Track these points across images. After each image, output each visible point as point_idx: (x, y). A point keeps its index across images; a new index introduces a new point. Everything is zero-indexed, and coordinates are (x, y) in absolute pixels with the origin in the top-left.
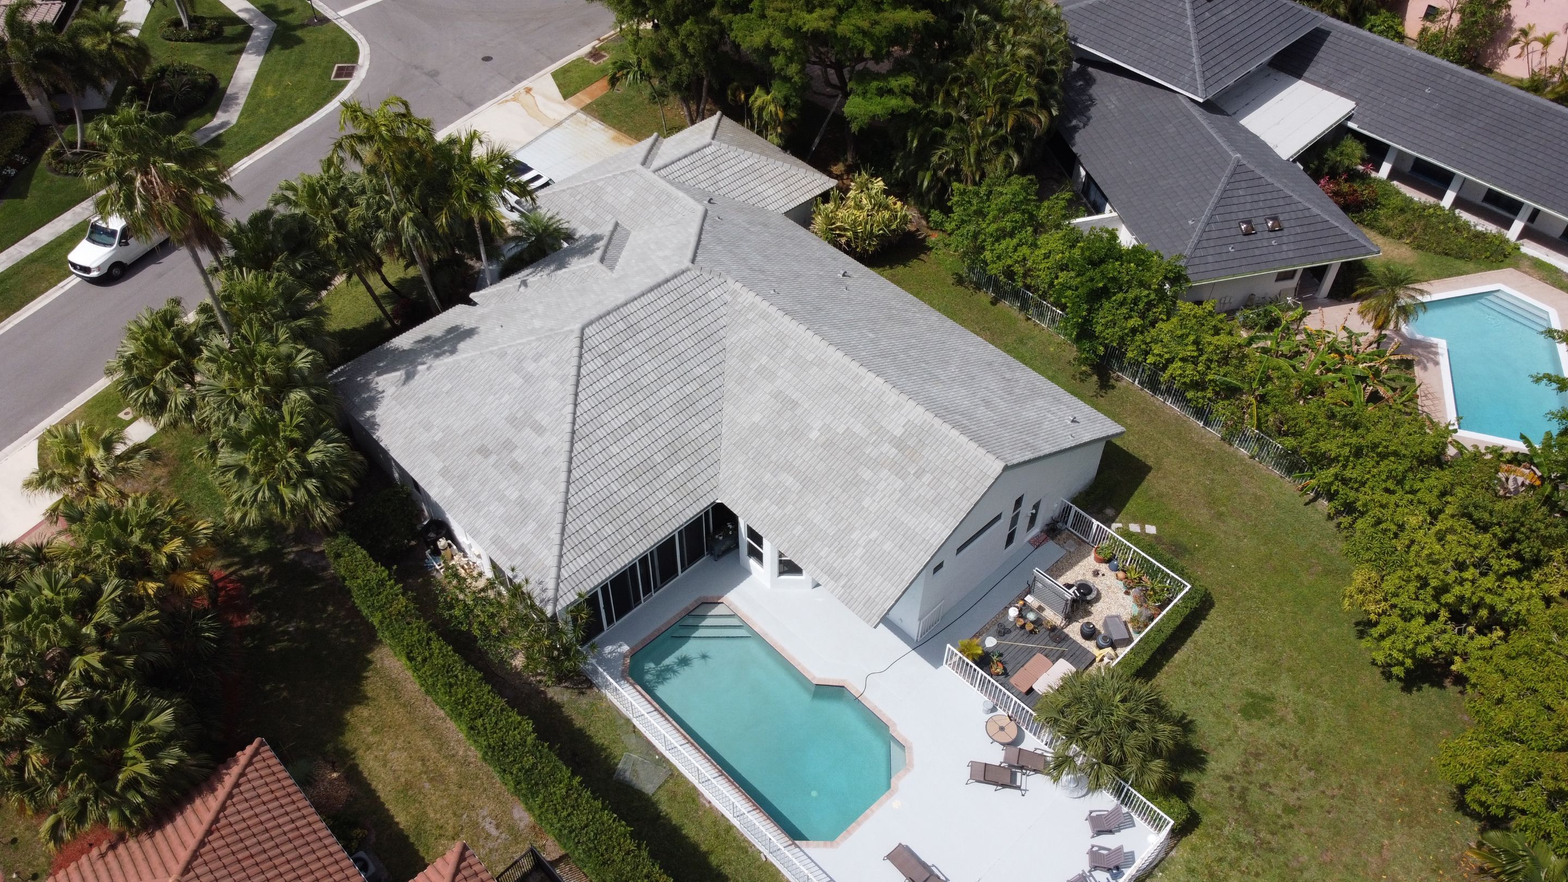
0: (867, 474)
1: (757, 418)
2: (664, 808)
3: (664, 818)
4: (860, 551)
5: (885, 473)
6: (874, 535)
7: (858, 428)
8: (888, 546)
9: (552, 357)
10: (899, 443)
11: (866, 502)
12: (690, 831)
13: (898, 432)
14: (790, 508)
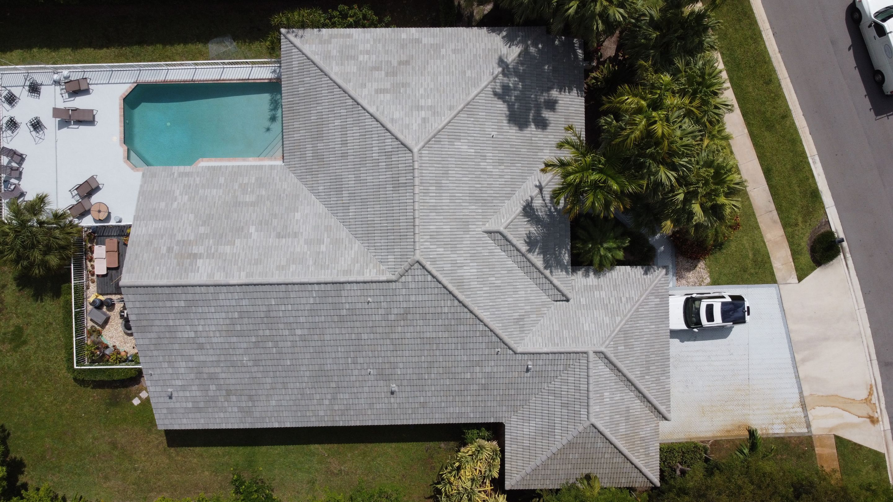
0: (202, 230)
1: (298, 216)
2: (200, 46)
3: (196, 42)
4: (177, 193)
5: (192, 237)
6: (175, 205)
7: (228, 249)
8: (163, 205)
9: (415, 127)
10: (195, 256)
11: (191, 217)
12: (180, 48)
13: (200, 262)
14: (236, 187)
